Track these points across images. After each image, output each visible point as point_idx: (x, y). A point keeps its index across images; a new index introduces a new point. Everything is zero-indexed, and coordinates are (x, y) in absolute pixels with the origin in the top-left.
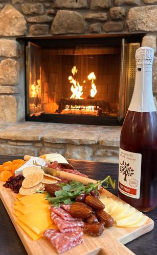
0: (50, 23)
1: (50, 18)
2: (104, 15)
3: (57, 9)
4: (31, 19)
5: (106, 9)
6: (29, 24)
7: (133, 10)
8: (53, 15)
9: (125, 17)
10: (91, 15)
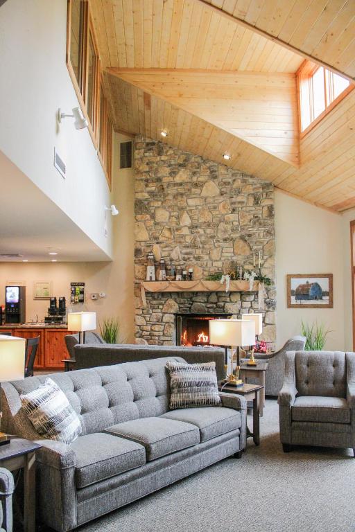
0: (190, 308)
1: (190, 306)
2: (215, 305)
3: (193, 302)
4: (181, 306)
5: (216, 303)
6: (180, 308)
7: (227, 304)
8: (192, 304)
9: (224, 307)
10: (209, 306)
